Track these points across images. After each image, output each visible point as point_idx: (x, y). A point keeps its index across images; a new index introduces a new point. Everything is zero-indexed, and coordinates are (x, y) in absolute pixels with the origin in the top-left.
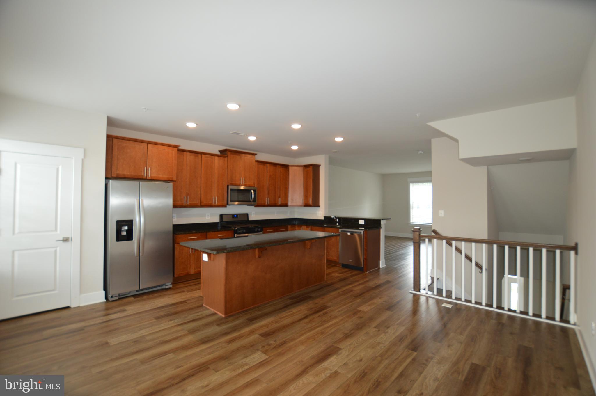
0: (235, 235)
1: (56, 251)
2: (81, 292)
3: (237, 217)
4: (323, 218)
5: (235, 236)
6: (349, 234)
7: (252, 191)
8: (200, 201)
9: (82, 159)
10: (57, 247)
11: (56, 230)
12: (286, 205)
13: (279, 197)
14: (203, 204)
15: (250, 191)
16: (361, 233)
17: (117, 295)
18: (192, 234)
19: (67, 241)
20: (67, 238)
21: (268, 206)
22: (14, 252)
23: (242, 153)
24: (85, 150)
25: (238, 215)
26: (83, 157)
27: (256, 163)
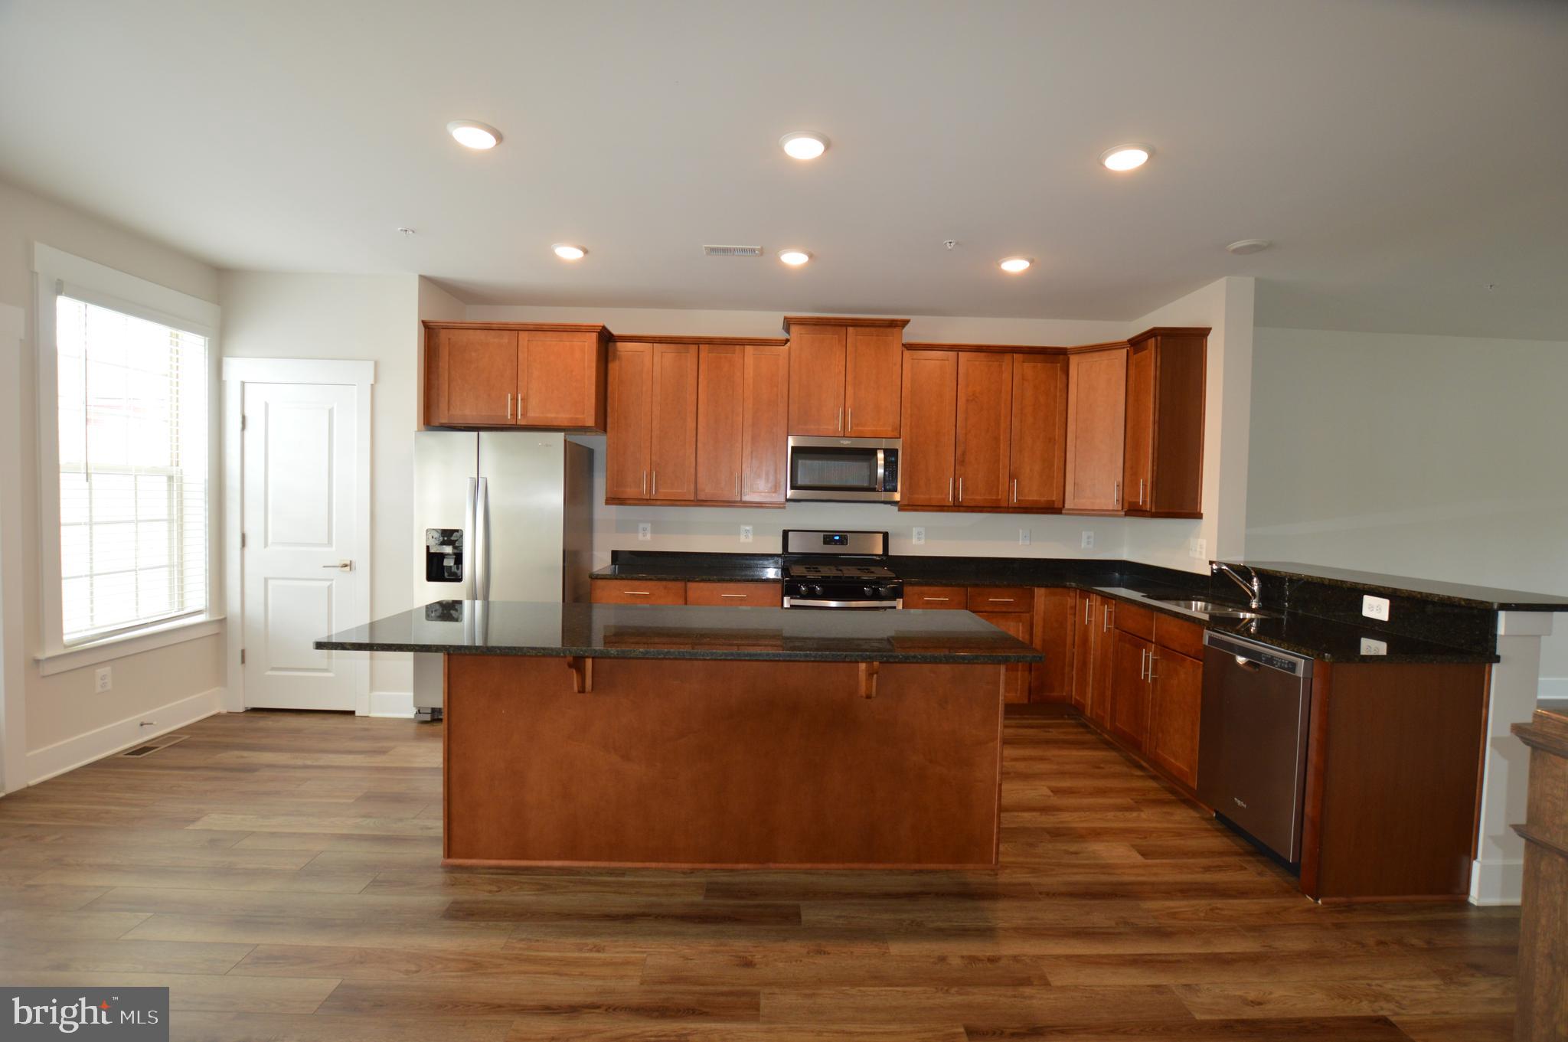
0: (786, 599)
1: (330, 588)
2: (373, 687)
3: (843, 540)
4: (1207, 571)
5: (786, 605)
6: (1241, 660)
7: (881, 455)
8: (692, 486)
9: (372, 385)
10: (332, 580)
11: (330, 543)
12: (1053, 508)
13: (1011, 477)
14: (702, 497)
15: (873, 453)
16: (1293, 666)
17: (430, 711)
18: (637, 583)
19: (348, 568)
20: (348, 563)
21: (958, 507)
22: (266, 580)
23: (846, 326)
24: (376, 364)
25: (848, 535)
26: (372, 382)
27: (907, 353)
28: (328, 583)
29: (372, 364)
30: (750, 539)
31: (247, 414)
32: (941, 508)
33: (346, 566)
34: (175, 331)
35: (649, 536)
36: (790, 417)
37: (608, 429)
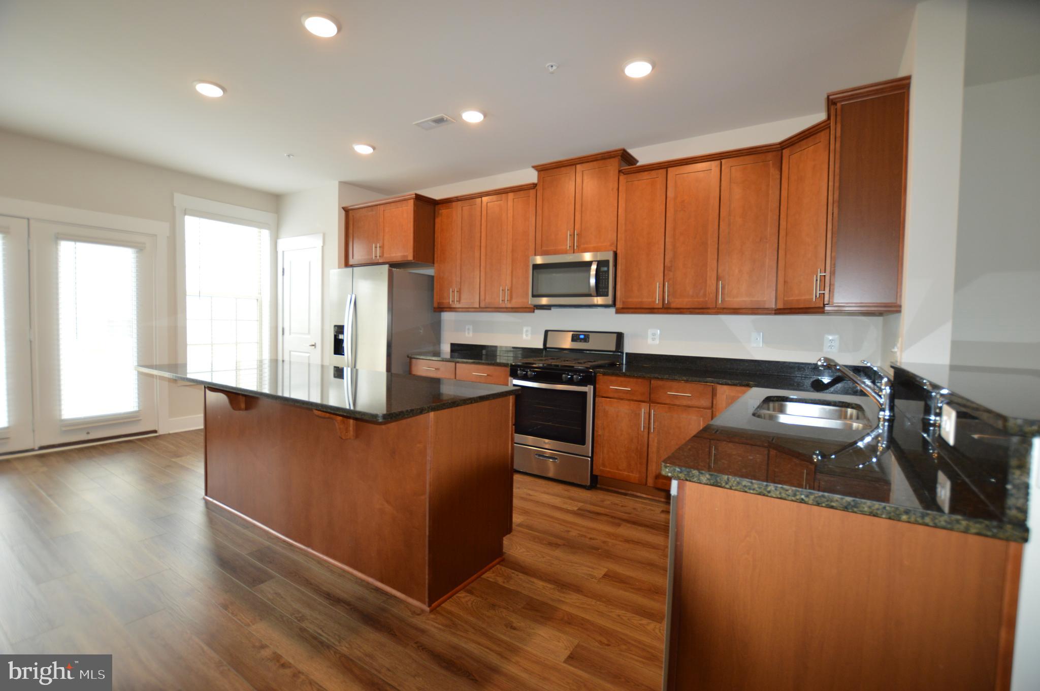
0: (510, 379)
3: (586, 339)
7: (594, 267)
8: (478, 297)
10: (310, 353)
11: (309, 333)
13: (718, 280)
14: (483, 304)
18: (431, 362)
19: (314, 347)
20: (314, 344)
21: (666, 309)
22: (290, 352)
23: (575, 164)
24: (324, 235)
25: (590, 334)
26: (322, 245)
27: (622, 177)
28: (308, 355)
29: (322, 235)
30: (529, 337)
31: (285, 268)
32: (652, 310)
33: (313, 345)
34: (259, 230)
35: (471, 334)
36: (537, 242)
37: (435, 262)
